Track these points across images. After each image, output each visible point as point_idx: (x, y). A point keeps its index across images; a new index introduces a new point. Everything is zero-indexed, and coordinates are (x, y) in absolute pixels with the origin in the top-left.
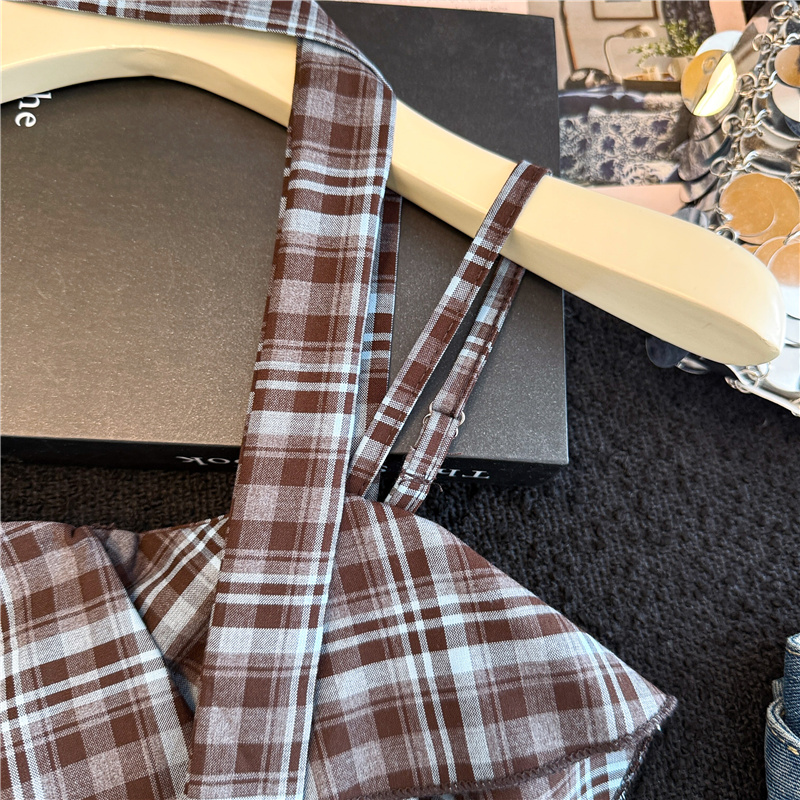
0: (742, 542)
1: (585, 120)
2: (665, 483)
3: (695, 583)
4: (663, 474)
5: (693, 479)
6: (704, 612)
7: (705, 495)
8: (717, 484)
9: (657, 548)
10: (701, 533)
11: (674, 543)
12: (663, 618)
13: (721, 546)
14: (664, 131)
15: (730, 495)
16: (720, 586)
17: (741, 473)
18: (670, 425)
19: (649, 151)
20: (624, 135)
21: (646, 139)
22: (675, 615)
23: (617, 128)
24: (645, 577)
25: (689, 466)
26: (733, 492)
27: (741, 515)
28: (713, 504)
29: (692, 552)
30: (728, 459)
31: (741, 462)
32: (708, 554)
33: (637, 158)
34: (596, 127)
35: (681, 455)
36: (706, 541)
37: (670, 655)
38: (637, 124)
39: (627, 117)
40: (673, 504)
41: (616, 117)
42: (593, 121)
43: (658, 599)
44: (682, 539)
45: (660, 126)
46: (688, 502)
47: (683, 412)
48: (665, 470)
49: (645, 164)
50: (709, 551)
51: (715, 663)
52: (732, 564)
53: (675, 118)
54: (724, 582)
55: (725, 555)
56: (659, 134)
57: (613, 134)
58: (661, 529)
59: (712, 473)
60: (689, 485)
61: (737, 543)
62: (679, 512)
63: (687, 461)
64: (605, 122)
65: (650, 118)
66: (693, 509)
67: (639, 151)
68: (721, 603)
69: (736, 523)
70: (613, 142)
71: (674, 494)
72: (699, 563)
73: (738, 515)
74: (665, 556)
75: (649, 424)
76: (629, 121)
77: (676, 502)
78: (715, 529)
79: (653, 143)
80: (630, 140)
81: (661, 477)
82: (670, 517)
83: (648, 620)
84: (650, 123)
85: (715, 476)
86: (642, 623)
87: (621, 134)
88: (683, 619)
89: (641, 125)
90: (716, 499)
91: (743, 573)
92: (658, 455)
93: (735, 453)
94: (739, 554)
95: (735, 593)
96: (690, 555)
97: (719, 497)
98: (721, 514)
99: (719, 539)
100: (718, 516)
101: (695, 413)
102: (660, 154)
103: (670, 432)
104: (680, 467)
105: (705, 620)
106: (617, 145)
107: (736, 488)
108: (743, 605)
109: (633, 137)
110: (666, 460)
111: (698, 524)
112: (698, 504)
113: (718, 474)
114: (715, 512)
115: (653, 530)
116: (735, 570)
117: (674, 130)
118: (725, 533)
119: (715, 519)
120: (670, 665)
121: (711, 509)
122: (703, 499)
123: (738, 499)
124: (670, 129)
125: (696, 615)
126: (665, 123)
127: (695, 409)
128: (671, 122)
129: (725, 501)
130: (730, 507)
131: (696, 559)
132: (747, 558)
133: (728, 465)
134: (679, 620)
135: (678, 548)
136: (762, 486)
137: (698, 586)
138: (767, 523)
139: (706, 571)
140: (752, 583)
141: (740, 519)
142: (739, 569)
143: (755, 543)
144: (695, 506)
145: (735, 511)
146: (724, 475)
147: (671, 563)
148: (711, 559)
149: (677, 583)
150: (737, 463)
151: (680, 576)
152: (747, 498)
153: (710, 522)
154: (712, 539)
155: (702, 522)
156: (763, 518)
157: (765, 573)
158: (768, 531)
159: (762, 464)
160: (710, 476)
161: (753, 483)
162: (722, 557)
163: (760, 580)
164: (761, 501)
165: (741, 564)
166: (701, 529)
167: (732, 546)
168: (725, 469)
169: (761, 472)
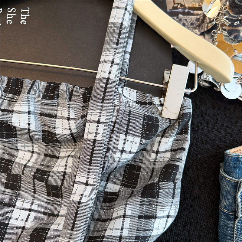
0: (218, 130)
1: (178, 18)
2: (198, 115)
3: (206, 141)
4: (198, 113)
5: (206, 114)
6: (208, 148)
7: (208, 118)
8: (212, 116)
9: (196, 132)
10: (207, 128)
11: (200, 131)
12: (197, 149)
13: (212, 131)
14: (199, 21)
15: (215, 118)
16: (212, 141)
17: (218, 113)
18: (200, 100)
19: (195, 27)
20: (188, 22)
21: (194, 23)
22: (200, 149)
23: (186, 20)
24: (193, 139)
25: (204, 111)
26: (216, 118)
27: (218, 123)
28: (211, 121)
29: (205, 133)
30: (215, 109)
31: (218, 110)
32: (209, 133)
33: (192, 29)
34: (180, 20)
35: (203, 108)
36: (209, 130)
38: (191, 19)
39: (189, 17)
40: (200, 121)
41: (186, 17)
42: (180, 18)
43: (196, 145)
44: (202, 129)
45: (198, 20)
46: (204, 120)
47: (203, 97)
48: (198, 112)
49: (194, 30)
50: (209, 132)
51: (211, 161)
52: (215, 136)
53: (202, 18)
54: (213, 140)
55: (214, 134)
56: (197, 22)
57: (185, 22)
58: (197, 127)
59: (210, 112)
60: (204, 116)
61: (217, 131)
62: (202, 123)
63: (204, 110)
64: (183, 18)
65: (195, 17)
66: (205, 122)
67: (192, 26)
68: (212, 146)
69: (217, 125)
70: (185, 24)
71: (200, 118)
72: (207, 135)
74: (198, 134)
75: (194, 100)
76: (189, 18)
77: (201, 120)
79: (196, 24)
80: (189, 23)
81: (197, 114)
82: (199, 124)
83: (193, 150)
84: (195, 19)
86: (192, 151)
87: (187, 22)
88: (203, 150)
89: (193, 19)
90: (211, 119)
91: (218, 138)
92: (197, 108)
93: (217, 108)
94: (217, 133)
95: (216, 143)
97: (212, 119)
99: (212, 130)
100: (212, 124)
101: (206, 97)
102: (198, 28)
103: (200, 102)
104: (202, 111)
105: (208, 150)
106: (186, 25)
107: (216, 117)
108: (218, 146)
109: (190, 23)
110: (199, 109)
111: (207, 126)
113: (212, 113)
114: (211, 123)
115: (195, 127)
116: (216, 137)
117: (201, 21)
118: (214, 128)
119: (211, 124)
120: (199, 161)
121: (210, 122)
122: (208, 119)
123: (217, 119)
124: (200, 21)
125: (206, 149)
126: (199, 19)
127: (206, 96)
128: (201, 19)
129: (214, 120)
130: (215, 121)
131: (206, 135)
132: (219, 134)
133: (215, 111)
134: (201, 150)
135: (201, 132)
136: (223, 116)
137: (207, 141)
138: (225, 126)
139: (209, 138)
140: (221, 141)
141: (218, 124)
142: (217, 137)
143: (221, 131)
144: (206, 121)
145: (217, 123)
146: (214, 113)
147: (199, 136)
148: (210, 135)
149: (201, 141)
150: (217, 110)
151: (202, 139)
152: (220, 119)
153: (210, 125)
154: (210, 130)
155: (208, 125)
156: (224, 124)
157: (224, 138)
158: (225, 128)
159: (223, 110)
160: (210, 114)
161: (221, 115)
162: (213, 134)
163: (223, 140)
164: (223, 120)
165: (218, 136)
166: (207, 127)
167: (215, 131)
168: (214, 112)
169: (223, 113)
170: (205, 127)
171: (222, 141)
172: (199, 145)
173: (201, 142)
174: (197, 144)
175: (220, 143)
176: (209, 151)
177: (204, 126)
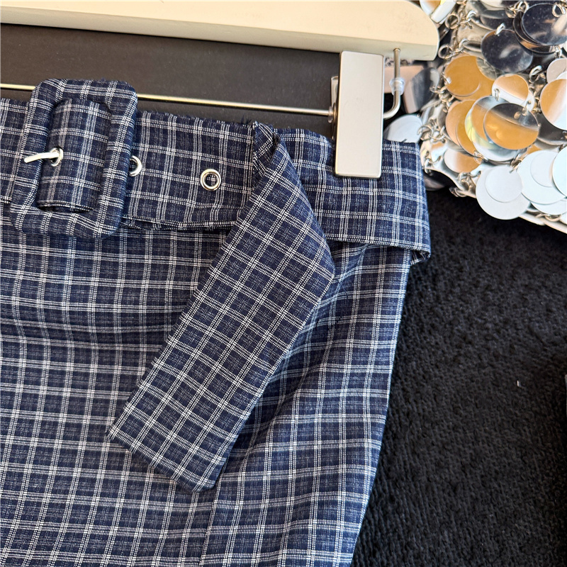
0: (463, 297)
6: (437, 343)
7: (437, 268)
8: (446, 260)
10: (435, 292)
13: (448, 300)
15: (455, 267)
16: (447, 326)
17: (463, 253)
22: (417, 346)
26: (457, 265)
27: (463, 280)
28: (443, 273)
29: (429, 305)
30: (454, 244)
31: (463, 246)
36: (438, 297)
37: (414, 371)
44: (421, 295)
50: (440, 303)
52: (457, 312)
54: (450, 323)
55: (452, 306)
61: (461, 299)
62: (420, 279)
66: (429, 276)
68: (449, 337)
69: (459, 285)
72: (433, 311)
73: (460, 280)
74: (410, 307)
78: (444, 290)
85: (445, 255)
88: (422, 348)
90: (444, 270)
91: (465, 318)
93: (458, 240)
94: (461, 305)
96: (427, 306)
97: (447, 269)
98: (449, 280)
99: (447, 296)
100: (447, 281)
105: (438, 349)
107: (459, 263)
108: (465, 339)
111: (433, 286)
112: (433, 273)
114: (445, 279)
116: (459, 316)
118: (451, 292)
119: (445, 283)
121: (442, 277)
122: (436, 270)
123: (461, 270)
125: (432, 346)
130: (455, 275)
131: (431, 309)
132: (467, 308)
133: (453, 247)
134: (420, 349)
135: (419, 302)
136: (478, 261)
137: (433, 326)
138: (481, 285)
139: (437, 316)
140: (471, 325)
141: (462, 283)
142: (462, 315)
143: (473, 299)
144: (430, 274)
145: (458, 278)
146: (450, 254)
147: (413, 312)
148: (442, 309)
149: (418, 325)
150: (460, 247)
151: (420, 320)
152: (467, 269)
153: (441, 285)
154: (442, 296)
155: (435, 285)
156: (478, 282)
157: (480, 318)
158: (483, 290)
159: (478, 247)
160: (441, 256)
161: (472, 259)
162: (449, 308)
163: (477, 322)
164: (476, 271)
165: (463, 312)
166: (434, 289)
167: (457, 300)
168: (452, 251)
169: (477, 252)
170: (429, 290)
171: (475, 326)
172: (413, 337)
173: (418, 327)
174: (407, 332)
175: (470, 329)
176: (440, 352)
177: (426, 287)
